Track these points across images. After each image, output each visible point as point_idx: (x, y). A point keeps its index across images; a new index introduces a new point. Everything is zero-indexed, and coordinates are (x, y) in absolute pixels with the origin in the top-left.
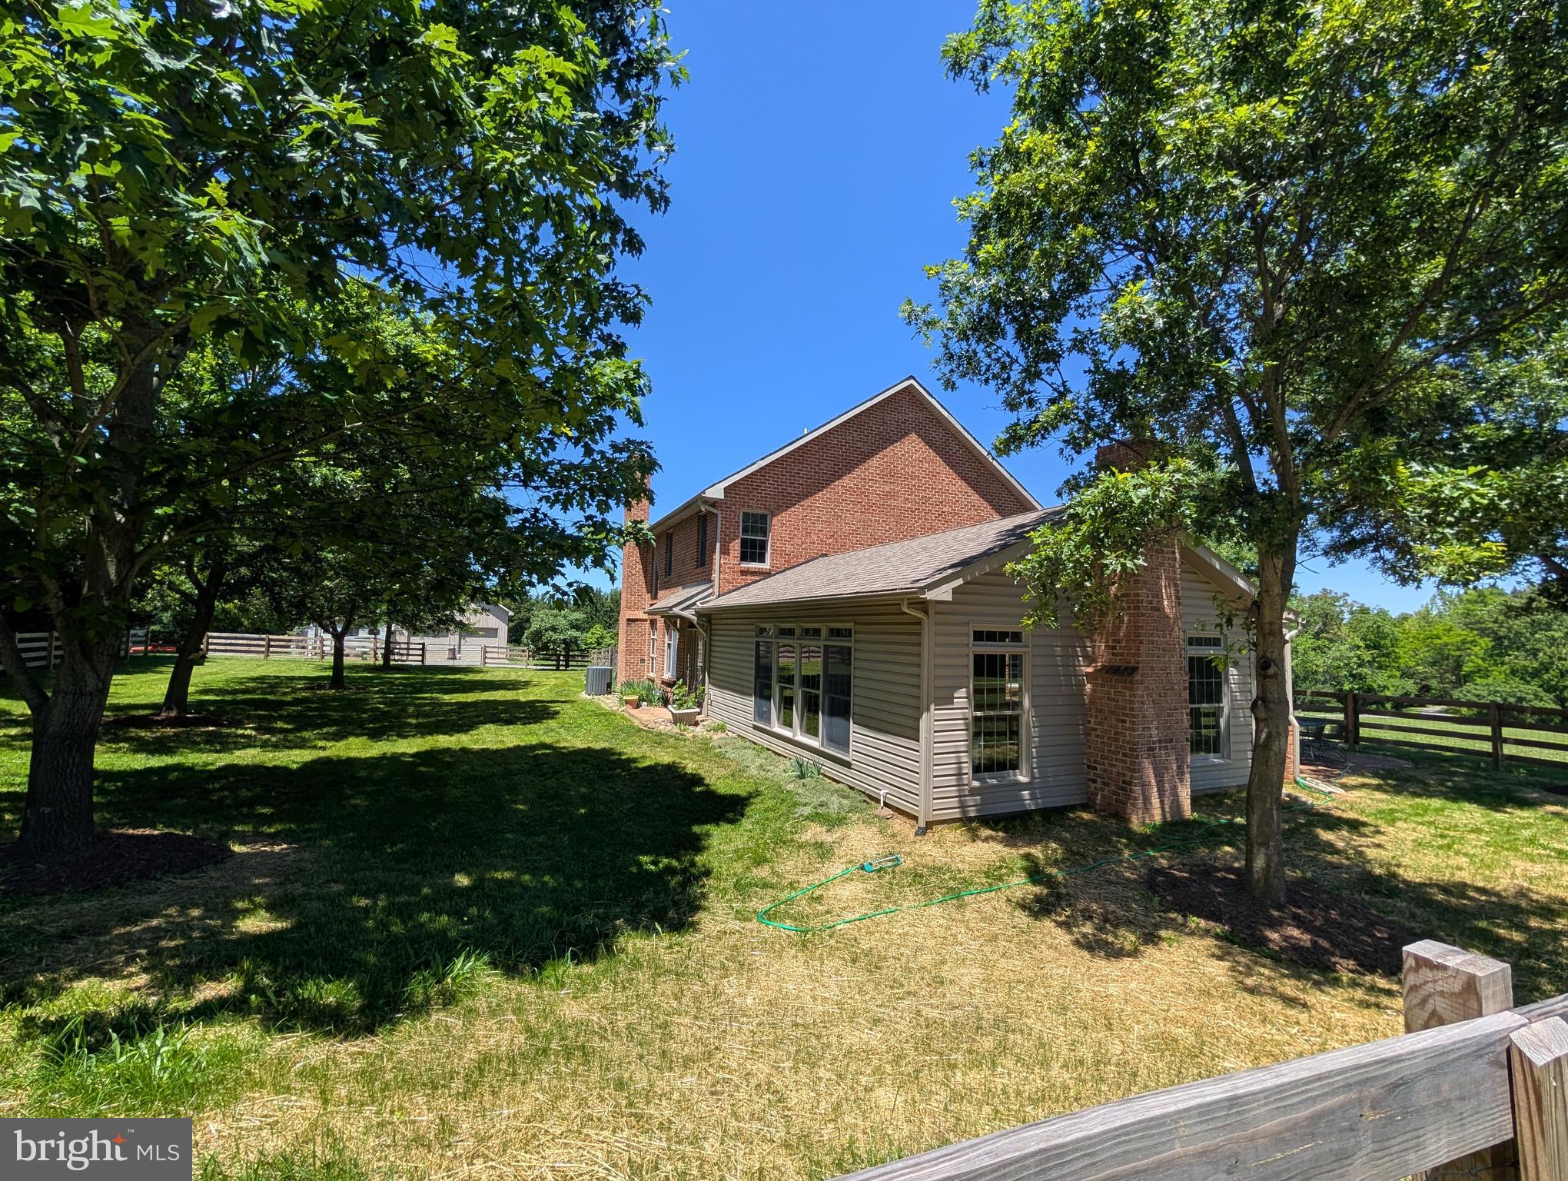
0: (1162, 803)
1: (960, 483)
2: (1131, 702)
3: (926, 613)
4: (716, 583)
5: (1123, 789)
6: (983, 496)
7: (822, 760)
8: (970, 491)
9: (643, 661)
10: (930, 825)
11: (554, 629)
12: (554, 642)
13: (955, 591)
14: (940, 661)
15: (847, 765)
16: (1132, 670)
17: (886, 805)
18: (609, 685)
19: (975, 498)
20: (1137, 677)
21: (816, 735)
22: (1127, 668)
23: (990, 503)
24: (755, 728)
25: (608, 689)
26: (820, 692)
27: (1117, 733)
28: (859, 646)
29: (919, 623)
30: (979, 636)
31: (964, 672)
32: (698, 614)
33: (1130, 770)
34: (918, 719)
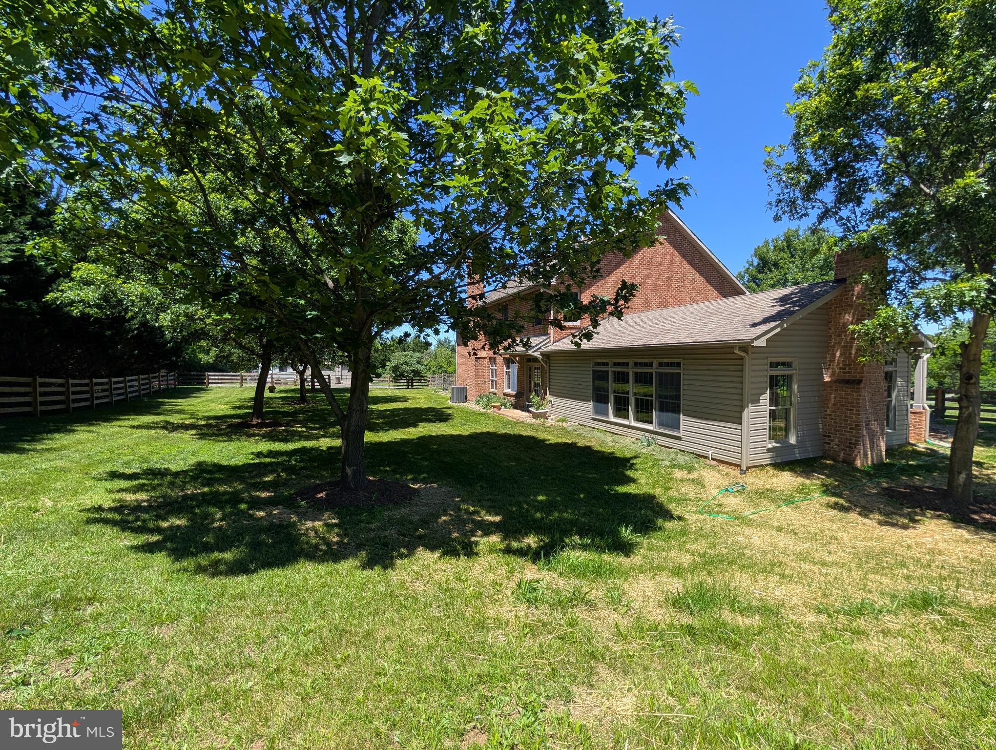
0: (872, 454)
1: (689, 267)
2: (858, 399)
3: (747, 353)
4: (552, 335)
5: (850, 447)
6: (702, 274)
7: (654, 436)
8: (694, 272)
9: (485, 382)
10: (748, 468)
11: (406, 363)
12: (407, 372)
13: (767, 340)
14: (753, 380)
15: (679, 438)
16: (860, 381)
17: (713, 459)
18: (466, 397)
19: (697, 276)
20: (862, 385)
21: (651, 423)
22: (854, 381)
23: (706, 278)
24: (593, 419)
25: (465, 399)
26: (654, 399)
27: (846, 417)
28: (685, 372)
29: (742, 358)
30: (772, 365)
31: (765, 385)
32: (542, 354)
33: (854, 436)
34: (741, 413)
